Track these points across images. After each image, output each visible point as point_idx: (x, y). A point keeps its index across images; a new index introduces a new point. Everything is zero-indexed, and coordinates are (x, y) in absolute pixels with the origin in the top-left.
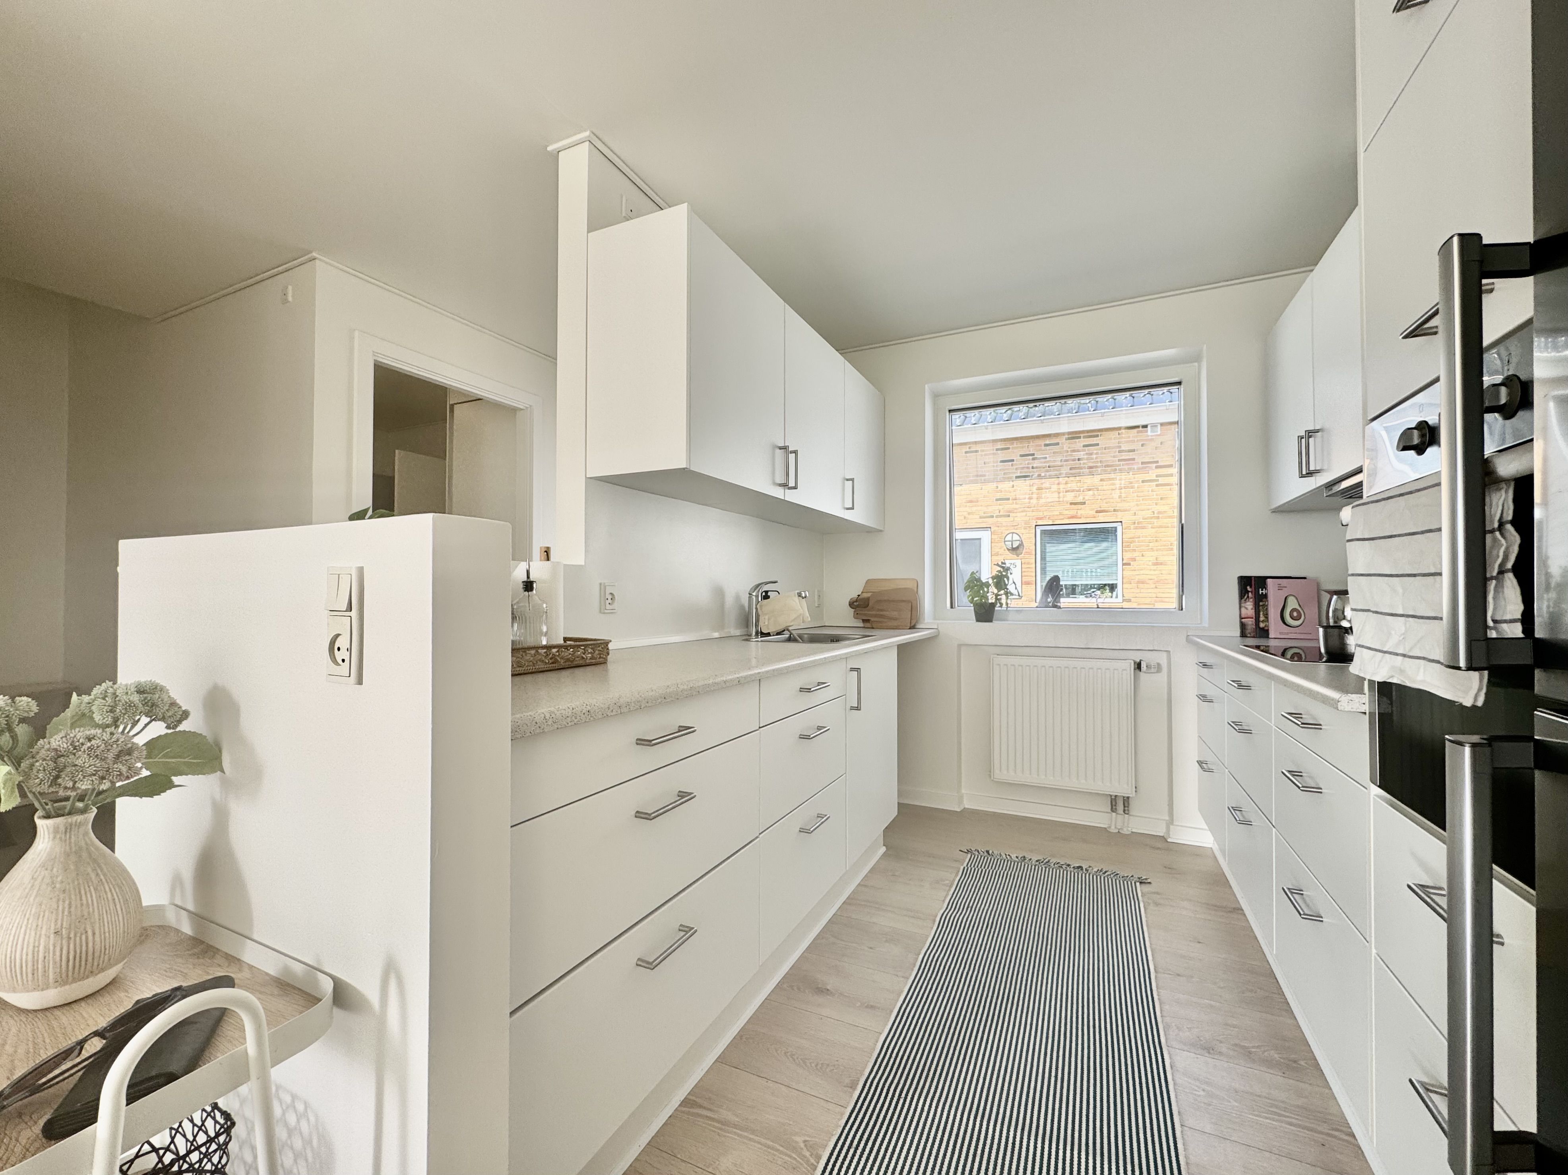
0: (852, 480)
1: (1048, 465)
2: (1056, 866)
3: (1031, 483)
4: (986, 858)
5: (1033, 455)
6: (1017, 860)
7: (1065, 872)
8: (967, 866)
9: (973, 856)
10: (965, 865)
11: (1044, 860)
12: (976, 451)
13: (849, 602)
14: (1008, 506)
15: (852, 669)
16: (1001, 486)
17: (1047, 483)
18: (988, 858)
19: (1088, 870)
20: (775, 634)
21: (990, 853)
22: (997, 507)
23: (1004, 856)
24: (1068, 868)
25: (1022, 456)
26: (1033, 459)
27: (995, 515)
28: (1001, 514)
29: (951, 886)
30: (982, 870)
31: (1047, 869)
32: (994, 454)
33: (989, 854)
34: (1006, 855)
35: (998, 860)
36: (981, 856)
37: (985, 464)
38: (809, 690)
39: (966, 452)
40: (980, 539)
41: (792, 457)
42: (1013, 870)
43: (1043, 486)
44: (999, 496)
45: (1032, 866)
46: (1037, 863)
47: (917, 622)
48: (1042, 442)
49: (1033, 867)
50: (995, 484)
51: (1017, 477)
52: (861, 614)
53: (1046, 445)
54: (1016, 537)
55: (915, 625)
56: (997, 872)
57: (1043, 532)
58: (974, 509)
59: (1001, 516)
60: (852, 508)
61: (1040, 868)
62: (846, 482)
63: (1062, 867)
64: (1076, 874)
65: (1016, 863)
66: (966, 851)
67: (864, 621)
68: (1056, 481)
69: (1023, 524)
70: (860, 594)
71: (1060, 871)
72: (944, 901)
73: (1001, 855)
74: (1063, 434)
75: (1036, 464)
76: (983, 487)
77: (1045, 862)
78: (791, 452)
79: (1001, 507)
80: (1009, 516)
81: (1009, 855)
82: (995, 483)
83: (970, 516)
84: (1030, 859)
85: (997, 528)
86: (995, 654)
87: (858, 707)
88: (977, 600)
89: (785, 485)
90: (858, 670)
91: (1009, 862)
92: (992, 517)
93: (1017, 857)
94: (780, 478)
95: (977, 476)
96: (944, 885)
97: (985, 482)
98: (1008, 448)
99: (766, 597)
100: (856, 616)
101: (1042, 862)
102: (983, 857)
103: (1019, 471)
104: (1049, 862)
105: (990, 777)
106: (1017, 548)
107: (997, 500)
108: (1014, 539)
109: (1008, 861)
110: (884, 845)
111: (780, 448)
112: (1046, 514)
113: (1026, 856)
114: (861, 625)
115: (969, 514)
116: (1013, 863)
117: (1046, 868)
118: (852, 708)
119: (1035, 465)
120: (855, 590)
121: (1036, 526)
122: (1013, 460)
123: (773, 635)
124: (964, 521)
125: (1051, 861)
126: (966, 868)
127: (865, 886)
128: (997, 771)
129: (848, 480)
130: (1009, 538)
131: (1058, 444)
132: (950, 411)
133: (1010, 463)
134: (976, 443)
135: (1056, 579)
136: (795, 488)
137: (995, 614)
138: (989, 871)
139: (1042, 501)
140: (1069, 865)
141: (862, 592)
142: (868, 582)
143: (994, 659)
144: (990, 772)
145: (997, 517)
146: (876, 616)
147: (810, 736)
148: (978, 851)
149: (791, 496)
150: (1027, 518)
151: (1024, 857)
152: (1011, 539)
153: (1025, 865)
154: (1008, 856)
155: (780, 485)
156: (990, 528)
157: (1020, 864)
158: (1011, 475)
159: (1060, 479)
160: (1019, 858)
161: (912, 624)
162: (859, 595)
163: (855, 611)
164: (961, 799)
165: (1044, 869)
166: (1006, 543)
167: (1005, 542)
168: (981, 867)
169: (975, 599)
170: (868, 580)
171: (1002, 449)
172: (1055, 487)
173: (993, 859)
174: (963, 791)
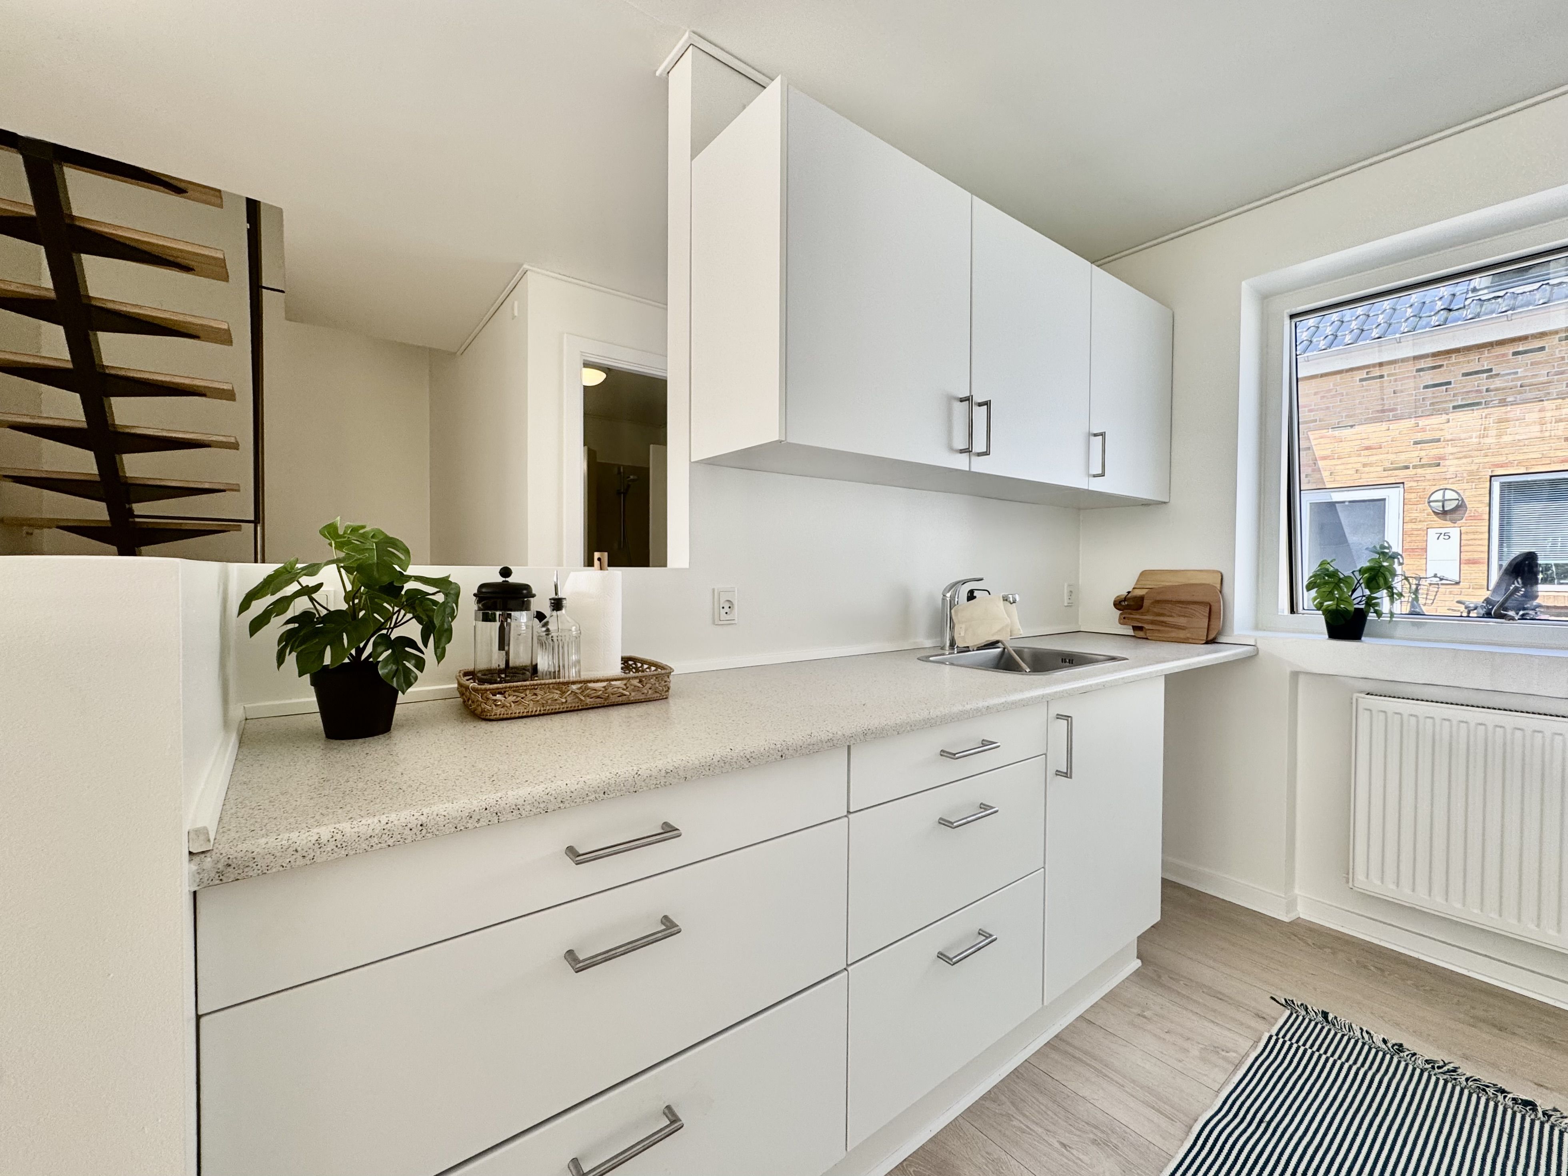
0: (1103, 435)
1: (1519, 383)
2: (1470, 1083)
3: (1484, 415)
4: (1319, 1026)
5: (1490, 370)
6: (1384, 1046)
7: (1492, 1104)
8: (1277, 1034)
9: (1294, 1016)
10: (1274, 1031)
11: (1445, 1065)
12: (1382, 377)
13: (1115, 601)
14: (1433, 451)
15: (1059, 717)
16: (1422, 422)
17: (1516, 411)
18: (1323, 1028)
19: (1550, 1116)
20: (975, 649)
21: (1330, 1019)
22: (1416, 454)
23: (1358, 1033)
24: (1500, 1097)
25: (1466, 375)
26: (1491, 377)
27: (1411, 465)
28: (1423, 462)
29: (1237, 1067)
30: (1305, 1051)
31: (1450, 1086)
32: (1415, 377)
33: (1327, 1021)
34: (1361, 1029)
35: (1343, 1036)
36: (1310, 1021)
37: (1394, 393)
38: (952, 756)
39: (1361, 380)
40: (1384, 500)
41: (980, 413)
42: (1370, 1068)
43: (1511, 415)
44: (1419, 436)
45: (1414, 1070)
46: (1427, 1066)
47: (1220, 633)
48: (1510, 350)
49: (1418, 1072)
50: (1413, 421)
51: (1454, 407)
52: (1129, 618)
53: (1515, 354)
54: (1449, 495)
55: (1215, 638)
56: (1335, 1062)
57: (1505, 487)
58: (1373, 459)
59: (1422, 466)
60: (1103, 475)
61: (1433, 1079)
62: (1092, 438)
63: (1484, 1090)
64: (1519, 1117)
65: (1380, 1054)
66: (1283, 1002)
67: (1135, 628)
68: (1538, 406)
69: (1465, 475)
70: (1130, 590)
71: (1479, 1099)
72: (1218, 1092)
73: (1350, 1027)
74: (1556, 332)
75: (1497, 383)
76: (1391, 426)
77: (1445, 1068)
78: (980, 405)
79: (1423, 453)
80: (1438, 465)
81: (1367, 1032)
82: (1413, 419)
83: (1366, 469)
84: (1414, 1054)
85: (1415, 484)
86: (1361, 692)
87: (1066, 773)
88: (1329, 606)
89: (968, 451)
90: (1067, 718)
91: (1366, 1048)
92: (1407, 468)
93: (1385, 1041)
94: (961, 443)
95: (1383, 411)
96: (1225, 1059)
97: (1397, 418)
98: (1440, 366)
99: (971, 596)
100: (1123, 620)
101: (1439, 1068)
102: (1313, 1023)
103: (1460, 398)
104: (1454, 1071)
105: (1348, 882)
106: (1453, 510)
107: (1416, 443)
108: (1446, 498)
109: (1364, 1044)
110: (1138, 958)
111: (962, 400)
112: (1511, 458)
113: (1405, 1046)
114: (1131, 632)
115: (1365, 465)
116: (1373, 1051)
117: (1446, 1082)
118: (1058, 773)
119: (1492, 387)
120: (1124, 585)
121: (1491, 477)
122: (1449, 383)
123: (973, 650)
124: (1357, 476)
125: (1460, 1071)
126: (1274, 1038)
127: (1090, 1022)
128: (1360, 876)
129: (1095, 435)
130: (1438, 496)
131: (1542, 349)
132: (1292, 317)
133: (1444, 388)
134: (1381, 365)
135: (1530, 558)
136: (987, 453)
137: (1367, 626)
138: (1320, 1057)
139: (1506, 439)
140: (1503, 1091)
141: (1134, 588)
142: (1144, 574)
143: (1360, 700)
144: (1347, 872)
145: (1415, 467)
146: (1152, 622)
147: (952, 823)
148: (1306, 1009)
149: (981, 466)
150: (1474, 467)
151: (1401, 1045)
152: (1441, 498)
153: (1399, 1062)
154: (1365, 1034)
155: (962, 451)
156: (1403, 483)
157: (1388, 1057)
158: (1445, 405)
159: (1545, 403)
160: (1390, 1045)
161: (1211, 637)
162: (1129, 592)
163: (1121, 614)
164: (1291, 904)
165: (1441, 1082)
166: (1432, 504)
167: (1429, 502)
168: (1304, 1045)
169: (1326, 603)
170: (1143, 572)
171: (1434, 368)
172: (1535, 416)
173: (1332, 1033)
174: (1297, 891)
